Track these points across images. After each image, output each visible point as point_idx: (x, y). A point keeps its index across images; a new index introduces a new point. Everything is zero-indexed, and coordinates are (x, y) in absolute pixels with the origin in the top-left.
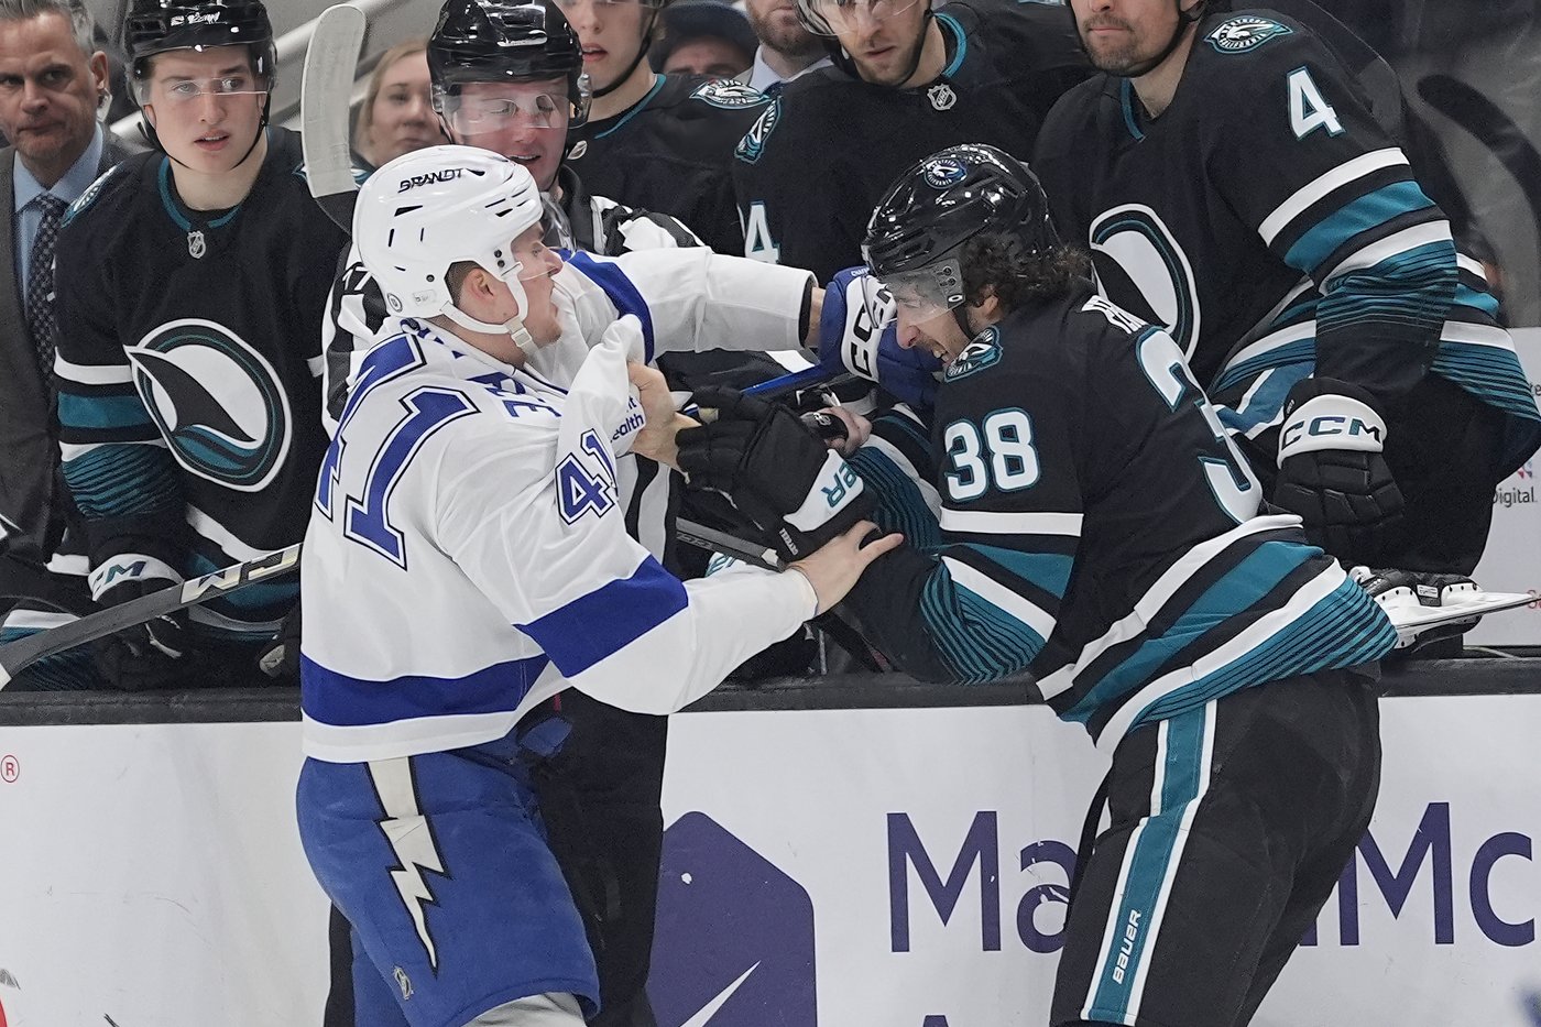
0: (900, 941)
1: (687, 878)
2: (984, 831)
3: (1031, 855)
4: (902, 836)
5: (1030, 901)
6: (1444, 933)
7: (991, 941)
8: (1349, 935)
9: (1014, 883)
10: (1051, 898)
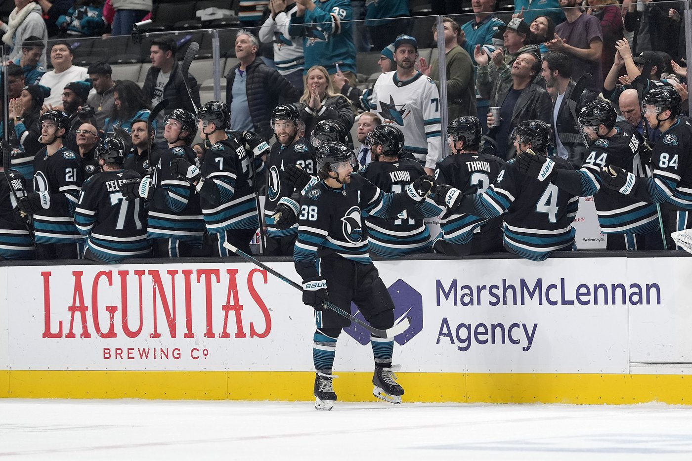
0: (438, 304)
1: (398, 292)
2: (454, 284)
3: (463, 288)
4: (439, 284)
5: (463, 296)
6: (541, 303)
7: (456, 304)
8: (523, 303)
9: (460, 293)
10: (467, 296)
